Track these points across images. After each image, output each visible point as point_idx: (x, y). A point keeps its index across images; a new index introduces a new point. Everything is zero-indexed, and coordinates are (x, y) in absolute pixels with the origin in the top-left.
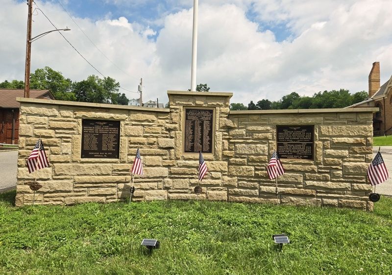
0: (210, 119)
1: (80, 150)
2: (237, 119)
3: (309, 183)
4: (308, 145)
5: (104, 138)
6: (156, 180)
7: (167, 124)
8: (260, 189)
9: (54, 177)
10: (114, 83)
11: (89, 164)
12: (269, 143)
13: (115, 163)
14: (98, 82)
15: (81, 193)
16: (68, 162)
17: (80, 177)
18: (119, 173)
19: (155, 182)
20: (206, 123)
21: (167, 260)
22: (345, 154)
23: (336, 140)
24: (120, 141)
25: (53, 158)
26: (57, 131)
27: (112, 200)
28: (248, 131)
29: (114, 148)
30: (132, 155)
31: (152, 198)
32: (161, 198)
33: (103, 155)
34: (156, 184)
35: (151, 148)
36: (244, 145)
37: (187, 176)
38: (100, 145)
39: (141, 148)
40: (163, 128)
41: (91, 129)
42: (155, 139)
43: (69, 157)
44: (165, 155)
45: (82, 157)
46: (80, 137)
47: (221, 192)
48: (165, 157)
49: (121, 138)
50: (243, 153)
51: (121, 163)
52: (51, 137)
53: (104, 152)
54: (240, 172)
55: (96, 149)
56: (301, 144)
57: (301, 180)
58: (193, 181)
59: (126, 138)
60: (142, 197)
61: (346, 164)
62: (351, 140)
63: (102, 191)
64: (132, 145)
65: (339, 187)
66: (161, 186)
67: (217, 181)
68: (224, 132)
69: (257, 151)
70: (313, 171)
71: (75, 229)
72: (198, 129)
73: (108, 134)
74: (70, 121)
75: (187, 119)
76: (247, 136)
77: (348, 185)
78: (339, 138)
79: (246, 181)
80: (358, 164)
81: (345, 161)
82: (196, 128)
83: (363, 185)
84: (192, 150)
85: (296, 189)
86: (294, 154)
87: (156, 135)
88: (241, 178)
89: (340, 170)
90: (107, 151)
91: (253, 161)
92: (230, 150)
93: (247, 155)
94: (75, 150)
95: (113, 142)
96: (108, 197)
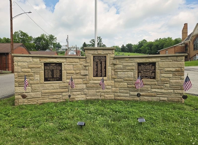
0: (105, 60)
1: (43, 78)
2: (118, 60)
3: (153, 90)
4: (153, 72)
5: (55, 72)
6: (80, 90)
7: (84, 64)
8: (130, 93)
9: (32, 91)
10: (54, 38)
11: (48, 84)
12: (134, 71)
13: (61, 83)
14: (46, 37)
15: (45, 98)
16: (38, 84)
17: (44, 91)
18: (63, 88)
19: (79, 91)
20: (103, 63)
21: (89, 131)
22: (171, 76)
23: (166, 69)
24: (62, 72)
25: (31, 82)
26: (32, 69)
27: (60, 101)
28: (124, 66)
29: (59, 76)
30: (68, 79)
31: (78, 99)
32: (83, 99)
33: (55, 80)
34: (80, 92)
35: (77, 75)
36: (122, 73)
37: (95, 88)
38: (53, 75)
39: (73, 75)
40: (83, 66)
41: (48, 68)
42: (79, 71)
43: (39, 82)
44: (84, 79)
45: (45, 81)
46: (43, 72)
47: (111, 95)
48: (84, 80)
49: (62, 71)
50: (122, 76)
51: (63, 83)
52: (30, 72)
53: (55, 78)
54: (120, 86)
55: (51, 77)
56: (149, 72)
57: (149, 89)
58: (98, 90)
59: (65, 71)
60: (74, 99)
61: (171, 81)
62: (174, 69)
63: (55, 96)
64: (68, 74)
65: (167, 92)
66: (83, 94)
67: (109, 90)
68: (112, 66)
69: (128, 75)
70: (155, 85)
71: (45, 117)
72: (99, 65)
73: (56, 69)
74: (38, 64)
75: (94, 61)
76: (123, 68)
77: (172, 91)
78: (168, 69)
79: (123, 90)
80: (177, 81)
81: (171, 79)
82: (98, 65)
83: (179, 91)
84: (97, 76)
85: (147, 93)
86: (146, 77)
87: (79, 69)
88: (121, 88)
89: (169, 84)
90: (56, 78)
91: (126, 80)
92: (115, 75)
93: (123, 77)
94: (41, 78)
95: (59, 73)
96: (58, 99)
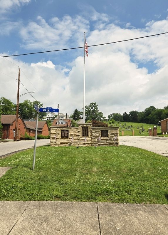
0: (87, 129)
1: (61, 136)
2: (93, 129)
4: (107, 134)
5: (65, 134)
6: (76, 142)
7: (78, 130)
8: (98, 144)
10: (40, 104)
11: (63, 139)
12: (100, 134)
13: (68, 139)
15: (61, 145)
17: (61, 142)
18: (69, 141)
22: (114, 136)
25: (56, 138)
26: (57, 132)
28: (95, 132)
29: (67, 136)
30: (71, 137)
31: (75, 146)
32: (77, 146)
33: (65, 137)
35: (75, 136)
36: (95, 134)
37: (82, 142)
39: (73, 135)
41: (63, 132)
43: (59, 138)
44: (78, 137)
45: (61, 138)
46: (61, 134)
47: (90, 145)
50: (94, 136)
52: (56, 134)
54: (94, 140)
57: (106, 141)
58: (84, 143)
59: (70, 134)
62: (115, 133)
63: (65, 144)
65: (113, 142)
66: (77, 144)
67: (89, 143)
68: (90, 132)
69: (97, 136)
70: (108, 139)
74: (59, 130)
75: (82, 129)
78: (112, 133)
82: (84, 131)
84: (84, 136)
85: (105, 143)
86: (104, 136)
87: (76, 133)
88: (94, 142)
89: (113, 139)
91: (96, 138)
92: (92, 136)
95: (67, 134)
96: (66, 146)
